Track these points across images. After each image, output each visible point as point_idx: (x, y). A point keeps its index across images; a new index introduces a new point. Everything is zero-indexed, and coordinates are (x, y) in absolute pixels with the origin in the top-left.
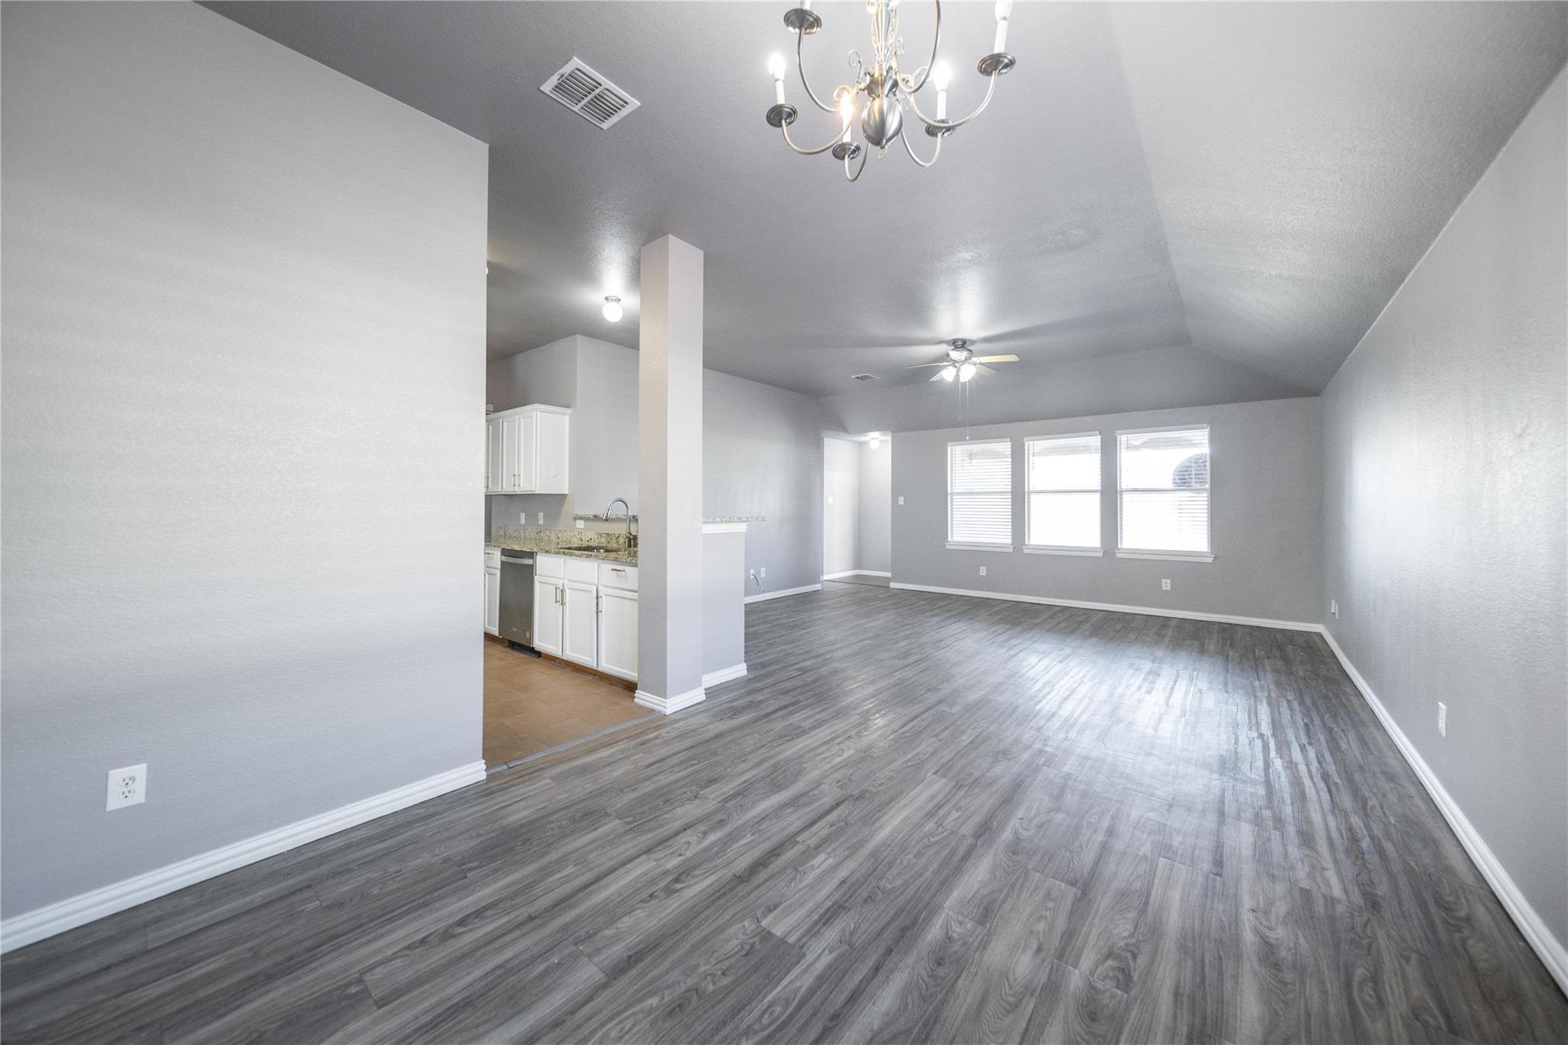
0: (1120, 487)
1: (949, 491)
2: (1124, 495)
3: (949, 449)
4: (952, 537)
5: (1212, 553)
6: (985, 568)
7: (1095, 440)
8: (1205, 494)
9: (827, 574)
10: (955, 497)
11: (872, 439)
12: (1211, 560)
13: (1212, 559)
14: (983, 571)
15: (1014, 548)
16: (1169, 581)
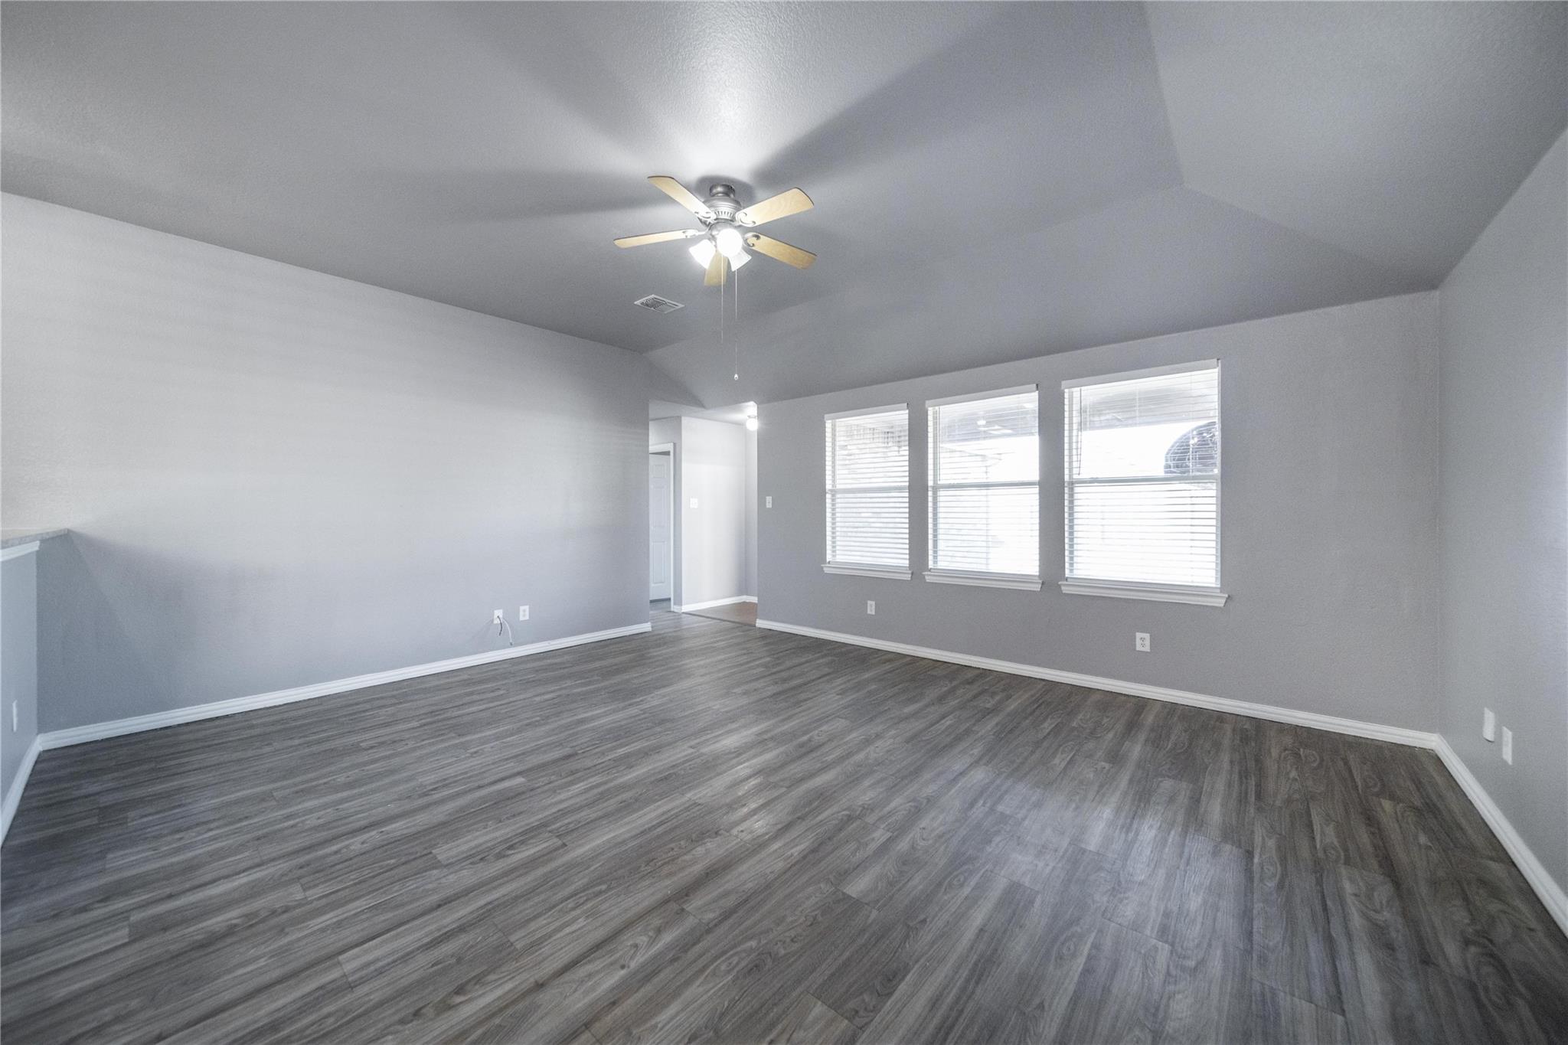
0: (1071, 476)
1: (828, 486)
2: (1076, 490)
3: (828, 425)
4: (834, 556)
5: (1222, 589)
6: (873, 603)
7: (1029, 401)
8: (1214, 486)
9: (687, 604)
10: (838, 496)
11: (749, 417)
12: (1220, 602)
13: (1224, 601)
14: (871, 608)
15: (912, 574)
16: (1147, 636)
